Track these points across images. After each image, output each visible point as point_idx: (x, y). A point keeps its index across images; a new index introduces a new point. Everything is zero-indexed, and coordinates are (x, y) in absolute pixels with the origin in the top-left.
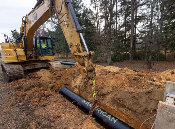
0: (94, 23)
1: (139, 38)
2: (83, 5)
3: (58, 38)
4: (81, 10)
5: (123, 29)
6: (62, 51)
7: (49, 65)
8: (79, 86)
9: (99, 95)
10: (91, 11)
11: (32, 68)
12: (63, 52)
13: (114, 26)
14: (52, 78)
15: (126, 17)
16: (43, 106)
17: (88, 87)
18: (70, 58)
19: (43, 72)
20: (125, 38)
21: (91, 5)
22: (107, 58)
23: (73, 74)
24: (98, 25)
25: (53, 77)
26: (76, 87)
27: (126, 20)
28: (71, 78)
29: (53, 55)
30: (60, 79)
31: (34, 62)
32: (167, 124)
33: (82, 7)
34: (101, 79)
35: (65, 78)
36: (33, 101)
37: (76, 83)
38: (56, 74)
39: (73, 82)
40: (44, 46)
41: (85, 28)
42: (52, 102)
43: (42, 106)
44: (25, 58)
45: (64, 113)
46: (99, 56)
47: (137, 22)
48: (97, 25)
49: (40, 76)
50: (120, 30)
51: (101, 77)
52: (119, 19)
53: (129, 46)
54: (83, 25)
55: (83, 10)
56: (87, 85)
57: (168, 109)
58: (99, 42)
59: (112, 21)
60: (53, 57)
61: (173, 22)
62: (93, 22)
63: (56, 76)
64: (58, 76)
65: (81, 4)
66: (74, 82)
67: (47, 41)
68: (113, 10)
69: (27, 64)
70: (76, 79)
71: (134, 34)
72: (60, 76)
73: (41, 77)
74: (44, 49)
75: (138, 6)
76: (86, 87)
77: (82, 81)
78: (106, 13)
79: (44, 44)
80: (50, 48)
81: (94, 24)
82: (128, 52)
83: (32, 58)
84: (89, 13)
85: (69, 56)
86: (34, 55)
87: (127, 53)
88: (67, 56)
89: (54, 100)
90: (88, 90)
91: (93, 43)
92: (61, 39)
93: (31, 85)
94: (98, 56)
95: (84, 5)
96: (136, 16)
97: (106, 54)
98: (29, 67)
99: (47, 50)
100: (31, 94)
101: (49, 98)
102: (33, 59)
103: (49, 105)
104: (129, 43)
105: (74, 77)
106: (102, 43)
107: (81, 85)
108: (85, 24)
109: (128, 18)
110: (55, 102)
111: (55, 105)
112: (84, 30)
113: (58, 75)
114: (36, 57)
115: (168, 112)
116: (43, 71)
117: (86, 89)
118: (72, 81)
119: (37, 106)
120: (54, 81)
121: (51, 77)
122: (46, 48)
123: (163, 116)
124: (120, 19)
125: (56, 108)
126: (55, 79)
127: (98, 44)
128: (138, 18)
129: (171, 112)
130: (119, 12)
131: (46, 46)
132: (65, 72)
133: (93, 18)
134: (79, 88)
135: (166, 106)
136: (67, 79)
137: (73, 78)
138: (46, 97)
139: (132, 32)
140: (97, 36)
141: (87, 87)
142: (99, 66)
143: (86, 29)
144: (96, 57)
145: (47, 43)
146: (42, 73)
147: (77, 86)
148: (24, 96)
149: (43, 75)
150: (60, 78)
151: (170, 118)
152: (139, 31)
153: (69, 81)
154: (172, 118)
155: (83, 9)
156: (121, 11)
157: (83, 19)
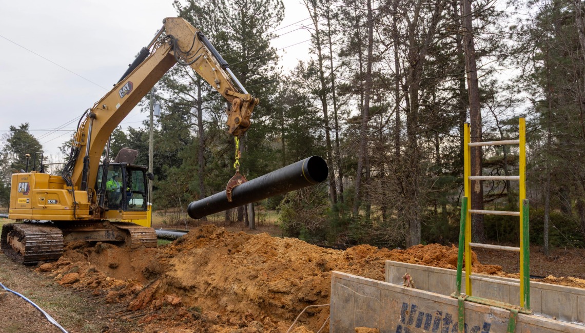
7: (124, 235)
32: (344, 308)
57: (343, 282)
80: (140, 192)
115: (343, 285)
123: (339, 295)
129: (346, 285)
135: (340, 277)
151: (346, 295)
154: (348, 295)
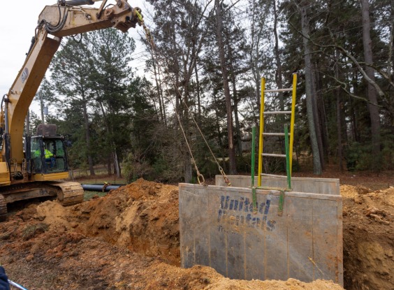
0: (152, 104)
1: (245, 130)
2: (130, 70)
3: (74, 135)
4: (126, 79)
5: (212, 113)
6: (80, 161)
8: (132, 226)
9: (171, 236)
10: (146, 82)
11: (19, 198)
12: (84, 164)
13: (195, 109)
14: (68, 219)
15: (215, 92)
16: (73, 255)
17: (150, 225)
18: (100, 177)
19: (49, 206)
20: (219, 130)
21: (145, 70)
22: (183, 172)
23: (116, 204)
24: (163, 107)
25: (72, 215)
26: (124, 229)
27: (215, 98)
28: (113, 213)
29: (65, 171)
30: (88, 219)
31: (23, 188)
33: (127, 73)
34: (174, 207)
35: (101, 214)
36: (49, 252)
37: (125, 221)
38: (79, 210)
39: (118, 220)
40: (48, 154)
41: (135, 113)
42: (88, 249)
43: (71, 256)
44: (9, 179)
45: (114, 260)
46: (166, 169)
47: (237, 101)
48: (161, 107)
49: (43, 215)
50: (206, 115)
51: (173, 204)
52: (202, 95)
53: (227, 147)
54: (130, 107)
55: (131, 79)
56: (147, 221)
58: (166, 141)
59: (189, 100)
60: (66, 175)
61: (303, 99)
62: (152, 101)
63: (79, 213)
64: (83, 213)
65: (126, 68)
66: (120, 219)
67: (54, 145)
68: (191, 80)
69: (9, 192)
70: (123, 213)
71: (234, 124)
72: (88, 213)
73: (45, 217)
74: (49, 160)
75: (237, 73)
76: (145, 226)
77: (136, 216)
78: (178, 85)
79: (49, 149)
80: (61, 157)
81: (152, 106)
82: (227, 159)
83: (21, 178)
84: (143, 86)
85: (96, 174)
86: (24, 172)
87: (224, 159)
88: (93, 173)
89: (92, 244)
90: (149, 231)
91: (154, 144)
92: (80, 137)
93: (38, 227)
94: (164, 169)
95: (133, 71)
96: (235, 90)
97: (182, 165)
98: (13, 196)
99: (53, 162)
100: (43, 243)
101: (82, 242)
102: (23, 181)
103: (84, 253)
104: (227, 140)
105: (121, 211)
106: (172, 143)
107: (136, 222)
108: (134, 105)
109: (220, 93)
110: (94, 248)
111: (95, 252)
112: (133, 117)
113: (83, 210)
114: (30, 176)
116: (48, 204)
117: (145, 230)
118: (116, 218)
119: (61, 257)
120: (73, 224)
121: (66, 216)
122: (51, 157)
123: (184, 198)
124: (204, 96)
125: (98, 255)
126: (77, 219)
127: (164, 144)
128: (239, 94)
130: (201, 84)
131: (52, 155)
132: (100, 203)
133: (152, 95)
134: (131, 230)
136: (105, 215)
137: (116, 211)
138: (76, 242)
139: (230, 119)
140: (161, 128)
141: (147, 224)
142: (167, 186)
143: (136, 115)
144: (161, 171)
145: (55, 147)
146: (47, 208)
147: (128, 226)
148: (27, 246)
149: (48, 214)
150: (87, 216)
152: (244, 116)
153: (108, 219)
155: (131, 77)
156: (206, 82)
157: (130, 96)
